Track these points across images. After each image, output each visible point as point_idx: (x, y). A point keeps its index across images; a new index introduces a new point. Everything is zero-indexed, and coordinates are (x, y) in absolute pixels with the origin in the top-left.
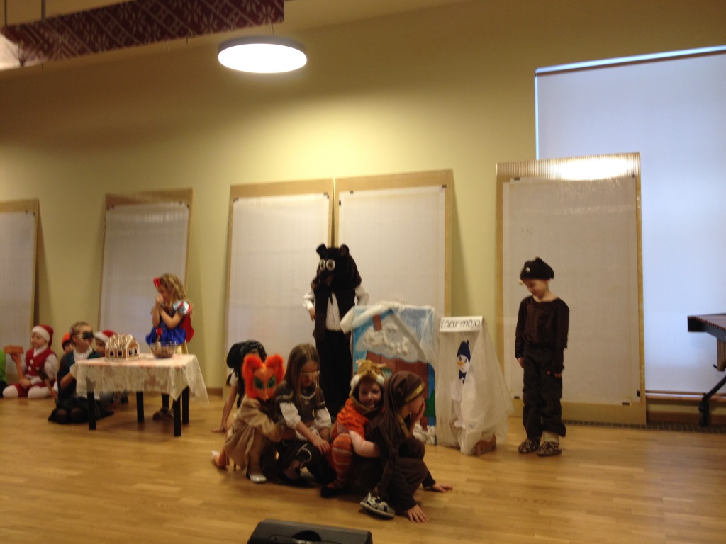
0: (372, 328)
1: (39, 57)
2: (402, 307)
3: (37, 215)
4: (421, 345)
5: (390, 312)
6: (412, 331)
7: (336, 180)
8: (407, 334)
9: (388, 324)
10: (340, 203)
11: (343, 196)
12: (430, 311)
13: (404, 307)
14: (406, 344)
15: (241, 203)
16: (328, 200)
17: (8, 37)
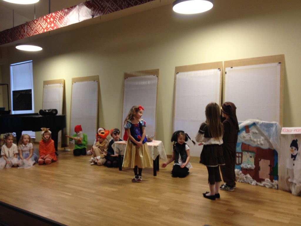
0: (244, 132)
1: (100, 14)
2: (261, 122)
3: (98, 81)
4: (271, 141)
5: (254, 124)
6: (266, 134)
7: (224, 62)
8: (263, 135)
9: (253, 130)
10: (226, 73)
11: (228, 69)
12: (276, 124)
13: (262, 122)
14: (263, 140)
15: (180, 75)
16: (220, 72)
17: (87, 6)
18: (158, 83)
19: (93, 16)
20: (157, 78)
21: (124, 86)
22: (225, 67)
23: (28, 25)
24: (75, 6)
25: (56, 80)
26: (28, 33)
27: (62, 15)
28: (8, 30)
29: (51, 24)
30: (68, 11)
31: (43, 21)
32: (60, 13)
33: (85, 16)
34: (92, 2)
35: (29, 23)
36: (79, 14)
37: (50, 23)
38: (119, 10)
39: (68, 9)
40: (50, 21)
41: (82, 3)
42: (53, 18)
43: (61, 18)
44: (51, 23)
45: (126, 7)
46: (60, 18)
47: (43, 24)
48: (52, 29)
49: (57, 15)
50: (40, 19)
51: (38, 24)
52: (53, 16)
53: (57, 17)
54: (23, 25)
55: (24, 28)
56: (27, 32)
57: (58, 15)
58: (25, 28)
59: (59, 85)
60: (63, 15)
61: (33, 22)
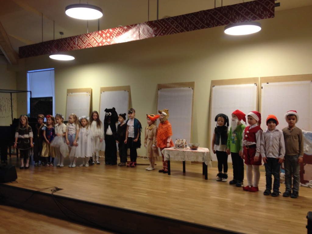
2: (306, 132)
7: (261, 78)
10: (262, 88)
11: (264, 85)
15: (216, 88)
16: (257, 86)
19: (156, 35)
20: (192, 90)
22: (261, 82)
23: (79, 38)
24: (136, 25)
25: (83, 89)
26: (79, 45)
28: (53, 41)
30: (127, 29)
31: (98, 35)
32: (118, 30)
33: (147, 35)
34: (155, 22)
35: (80, 36)
36: (139, 32)
37: (105, 38)
38: (185, 32)
39: (128, 26)
41: (144, 23)
42: (109, 34)
44: (107, 37)
45: (192, 30)
46: (118, 34)
47: (97, 38)
48: (108, 44)
49: (114, 32)
50: (94, 33)
51: (91, 38)
52: (110, 32)
54: (72, 37)
55: (74, 40)
56: (77, 45)
57: (116, 31)
60: (121, 32)
61: (85, 36)
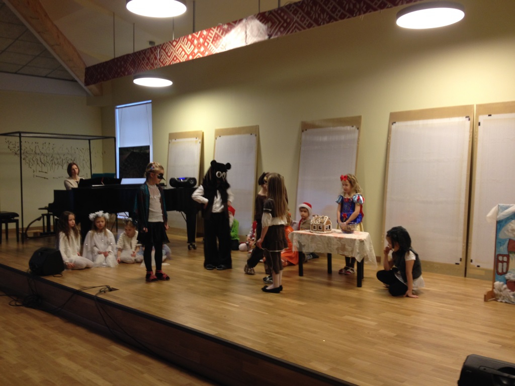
3: (257, 136)
7: (477, 105)
10: (479, 124)
11: (483, 118)
16: (469, 122)
17: (260, 21)
18: (358, 139)
19: (270, 36)
20: (357, 131)
21: (300, 143)
22: (479, 113)
24: (241, 20)
25: (189, 132)
26: (162, 61)
27: (218, 33)
28: (128, 55)
29: (199, 48)
30: (228, 28)
31: (187, 43)
32: (215, 31)
33: (256, 36)
34: (269, 14)
35: (163, 46)
36: (246, 32)
37: (198, 46)
38: (314, 27)
39: (229, 24)
40: (199, 43)
41: (252, 16)
42: (203, 39)
43: (217, 38)
45: (325, 22)
46: (215, 39)
47: (186, 46)
48: (201, 56)
49: (210, 34)
50: (182, 39)
51: (178, 47)
52: (204, 35)
53: (211, 37)
54: (153, 47)
55: (155, 53)
56: (160, 59)
57: (212, 34)
58: (157, 53)
59: (194, 139)
60: (220, 34)
61: (170, 44)
